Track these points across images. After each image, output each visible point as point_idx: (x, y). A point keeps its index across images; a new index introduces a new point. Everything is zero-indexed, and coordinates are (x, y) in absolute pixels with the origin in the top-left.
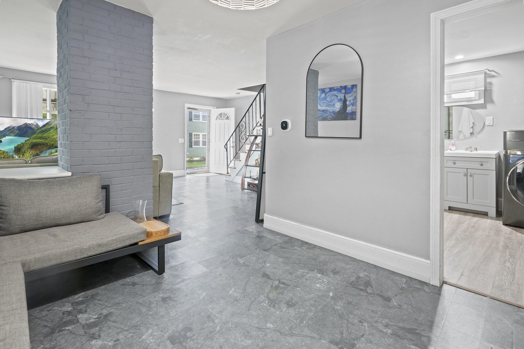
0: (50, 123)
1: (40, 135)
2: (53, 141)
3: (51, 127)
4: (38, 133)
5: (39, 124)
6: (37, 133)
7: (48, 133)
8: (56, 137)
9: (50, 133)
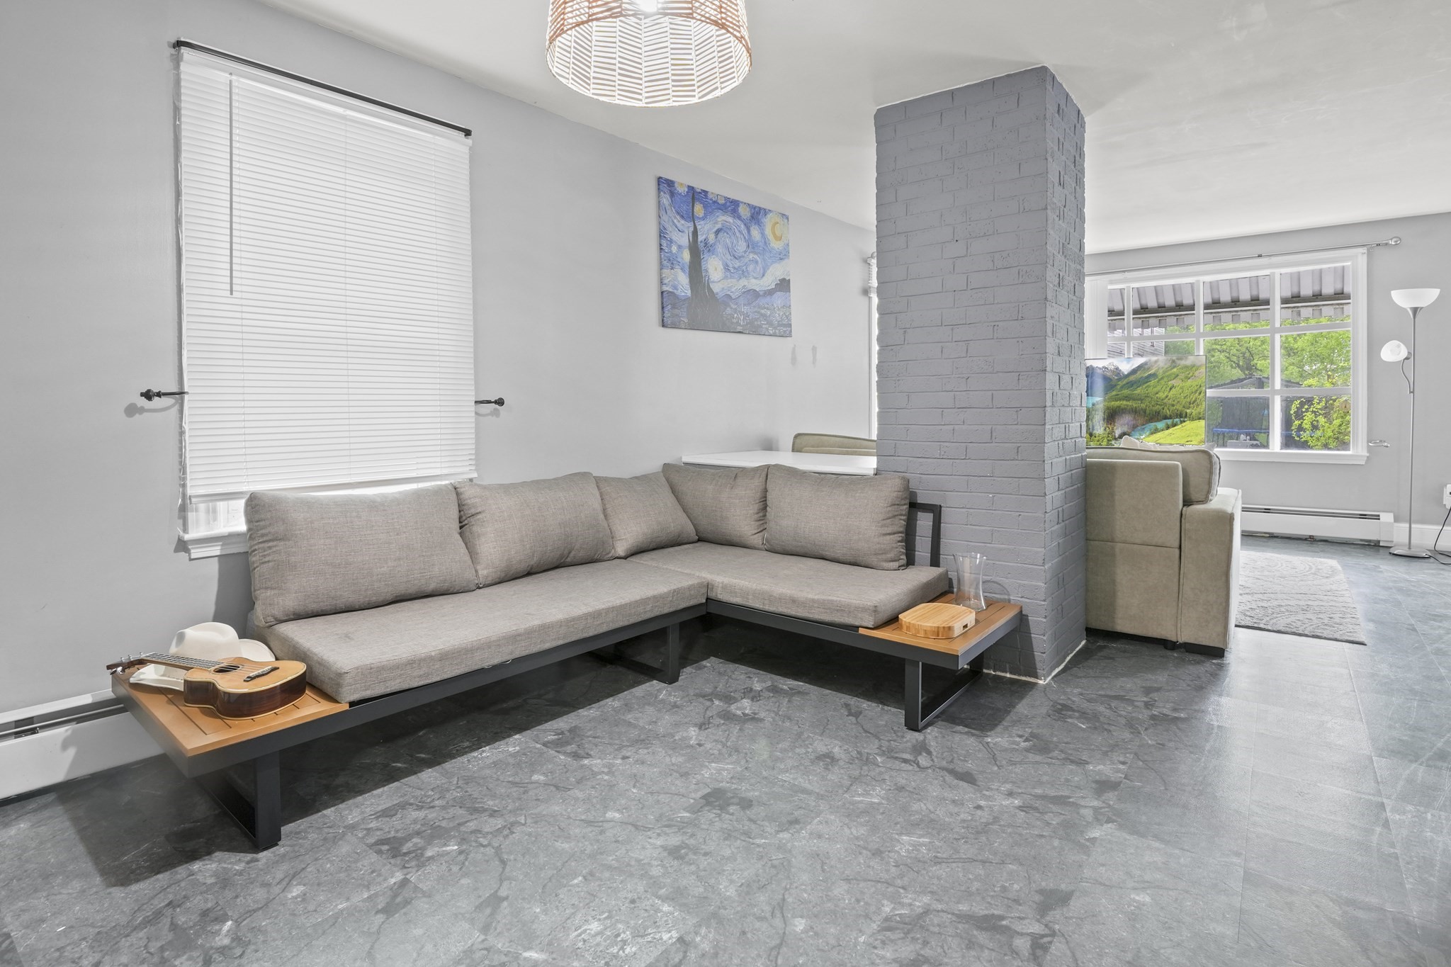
0: (1146, 367)
1: (1126, 391)
2: (1157, 404)
3: (1150, 375)
4: (1122, 387)
5: (1120, 368)
6: (1118, 387)
7: (1144, 386)
8: (1164, 396)
9: (1149, 386)
